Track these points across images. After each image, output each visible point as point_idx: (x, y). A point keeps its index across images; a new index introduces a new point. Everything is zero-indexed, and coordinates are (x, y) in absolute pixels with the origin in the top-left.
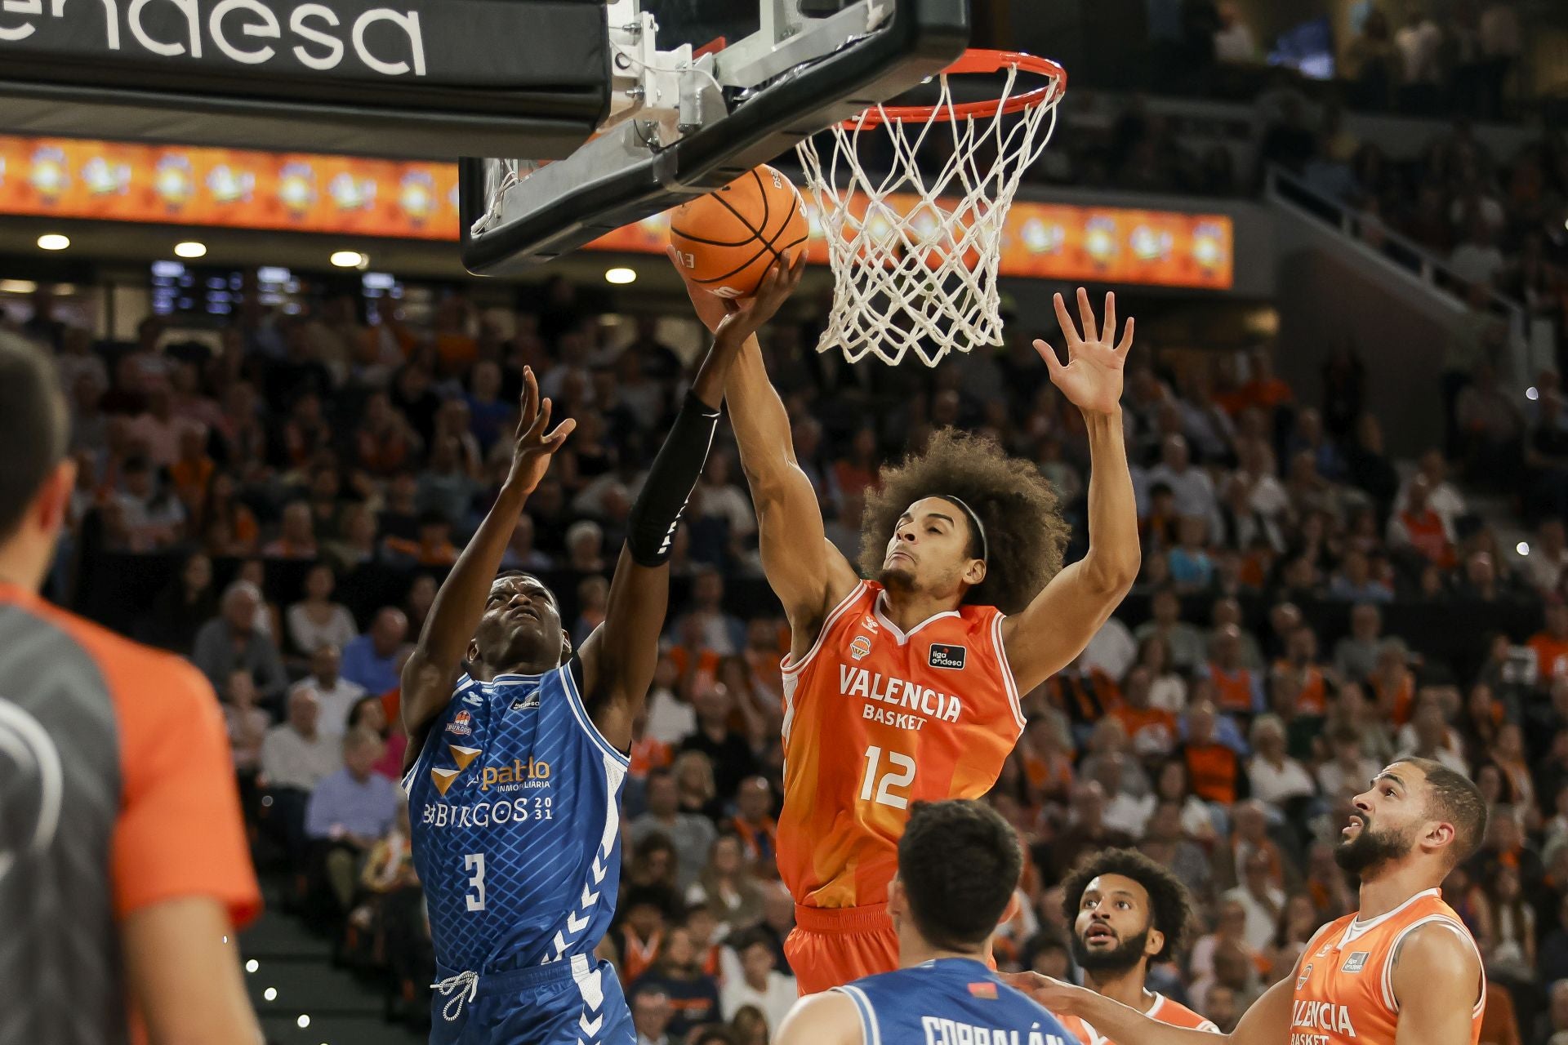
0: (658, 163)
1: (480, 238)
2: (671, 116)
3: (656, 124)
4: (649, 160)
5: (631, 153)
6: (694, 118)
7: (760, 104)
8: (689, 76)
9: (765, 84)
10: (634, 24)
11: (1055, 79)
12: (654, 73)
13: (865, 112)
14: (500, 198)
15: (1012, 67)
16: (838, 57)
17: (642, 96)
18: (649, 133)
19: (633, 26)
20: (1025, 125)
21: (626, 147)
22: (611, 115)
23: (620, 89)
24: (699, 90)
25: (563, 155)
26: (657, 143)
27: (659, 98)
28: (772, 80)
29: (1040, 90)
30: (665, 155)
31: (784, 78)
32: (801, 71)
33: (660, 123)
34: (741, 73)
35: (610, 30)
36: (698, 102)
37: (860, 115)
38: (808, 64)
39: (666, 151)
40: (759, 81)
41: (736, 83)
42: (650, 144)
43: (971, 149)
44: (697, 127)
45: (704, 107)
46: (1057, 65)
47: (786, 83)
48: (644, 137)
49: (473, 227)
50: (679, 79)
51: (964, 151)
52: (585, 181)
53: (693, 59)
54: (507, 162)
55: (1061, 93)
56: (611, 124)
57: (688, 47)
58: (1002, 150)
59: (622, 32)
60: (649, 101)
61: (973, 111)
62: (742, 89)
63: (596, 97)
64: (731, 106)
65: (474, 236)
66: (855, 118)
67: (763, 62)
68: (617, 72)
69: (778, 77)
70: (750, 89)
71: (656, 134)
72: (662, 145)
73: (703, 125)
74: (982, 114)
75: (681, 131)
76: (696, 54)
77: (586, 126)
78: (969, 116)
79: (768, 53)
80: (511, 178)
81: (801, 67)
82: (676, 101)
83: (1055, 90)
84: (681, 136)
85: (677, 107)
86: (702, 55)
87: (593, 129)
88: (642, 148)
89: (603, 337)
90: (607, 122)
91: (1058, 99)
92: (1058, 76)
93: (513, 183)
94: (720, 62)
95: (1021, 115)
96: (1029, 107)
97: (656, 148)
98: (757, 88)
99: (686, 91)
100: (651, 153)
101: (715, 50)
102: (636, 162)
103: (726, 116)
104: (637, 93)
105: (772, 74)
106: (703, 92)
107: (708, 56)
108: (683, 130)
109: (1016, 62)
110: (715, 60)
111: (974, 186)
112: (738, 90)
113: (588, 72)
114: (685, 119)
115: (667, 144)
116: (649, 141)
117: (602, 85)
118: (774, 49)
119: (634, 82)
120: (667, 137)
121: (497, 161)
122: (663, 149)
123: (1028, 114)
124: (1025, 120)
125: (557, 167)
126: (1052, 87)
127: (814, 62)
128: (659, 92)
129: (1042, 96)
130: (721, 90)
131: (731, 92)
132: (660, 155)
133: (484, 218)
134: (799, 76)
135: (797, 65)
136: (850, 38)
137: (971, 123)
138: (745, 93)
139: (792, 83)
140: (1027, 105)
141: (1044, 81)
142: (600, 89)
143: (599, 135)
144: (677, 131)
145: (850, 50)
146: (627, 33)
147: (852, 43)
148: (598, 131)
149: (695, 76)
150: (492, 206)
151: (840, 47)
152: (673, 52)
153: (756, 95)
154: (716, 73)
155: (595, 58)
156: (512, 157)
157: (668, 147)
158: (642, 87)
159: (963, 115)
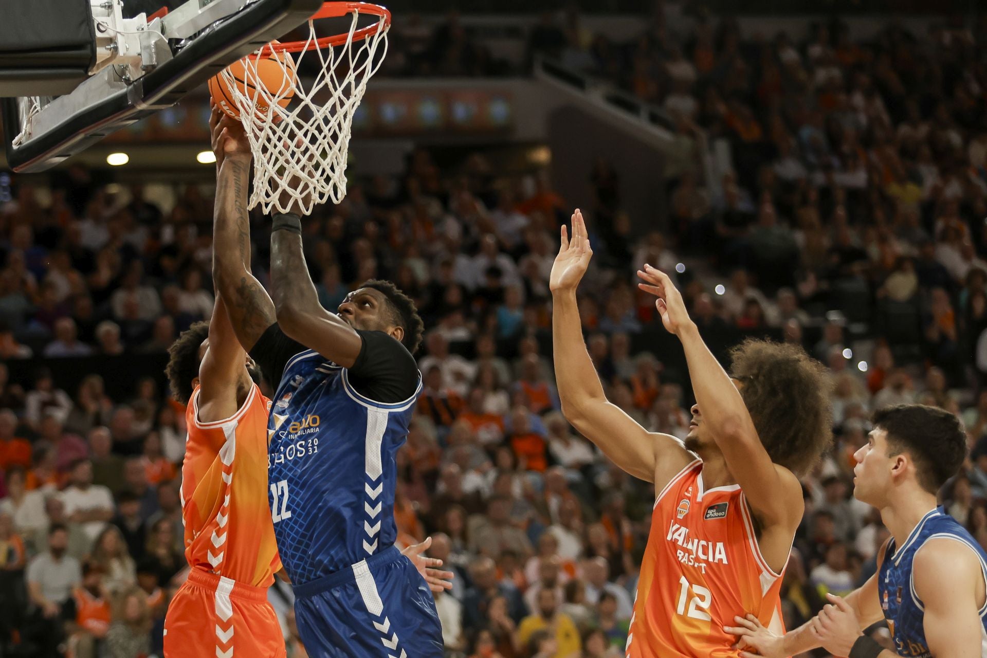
0: (131, 91)
1: (18, 148)
2: (136, 61)
3: (127, 66)
4: (124, 90)
5: (112, 86)
6: (151, 61)
7: (193, 49)
8: (145, 34)
9: (195, 36)
10: (108, 3)
11: (383, 17)
12: (123, 35)
13: (262, 48)
14: (29, 121)
15: (355, 12)
16: (241, 14)
17: (116, 49)
18: (123, 73)
19: (107, 4)
20: (366, 48)
21: (109, 82)
22: (97, 63)
23: (102, 45)
24: (153, 42)
25: (69, 92)
26: (129, 80)
27: (127, 49)
28: (199, 33)
29: (374, 25)
30: (134, 86)
31: (208, 31)
32: (218, 26)
33: (130, 66)
34: (179, 29)
35: (92, 8)
36: (153, 50)
37: (259, 50)
38: (222, 21)
39: (135, 83)
40: (191, 34)
41: (177, 36)
42: (125, 79)
43: (333, 68)
44: (153, 67)
45: (157, 53)
46: (384, 8)
47: (209, 34)
48: (120, 75)
49: (14, 142)
50: (140, 36)
51: (328, 69)
52: (84, 106)
53: (148, 22)
54: (33, 98)
55: (388, 26)
56: (98, 68)
57: (143, 16)
58: (352, 66)
59: (99, 8)
60: (121, 52)
61: (332, 42)
62: (182, 40)
63: (86, 52)
64: (174, 51)
65: (15, 147)
66: (256, 52)
67: (193, 22)
68: (98, 35)
69: (203, 30)
70: (186, 39)
71: (127, 72)
72: (132, 79)
73: (158, 64)
74: (338, 43)
75: (144, 70)
76: (149, 19)
77: (82, 71)
78: (330, 45)
79: (195, 16)
80: (35, 108)
81: (218, 23)
82: (139, 51)
83: (384, 24)
84: (144, 73)
85: (139, 54)
86: (153, 19)
87: (87, 72)
88: (119, 83)
89: (110, 200)
90: (95, 68)
91: (387, 30)
92: (385, 15)
93: (38, 111)
94: (165, 23)
95: (363, 42)
96: (368, 37)
97: (128, 82)
98: (190, 38)
99: (145, 43)
100: (126, 85)
101: (162, 15)
102: (116, 92)
103: (172, 58)
104: (113, 47)
105: (200, 29)
106: (155, 43)
107: (157, 19)
108: (146, 68)
109: (357, 8)
110: (162, 22)
111: (336, 89)
112: (178, 41)
113: (81, 36)
114: (145, 61)
115: (136, 79)
116: (124, 77)
117: (90, 43)
118: (200, 12)
119: (111, 40)
120: (135, 74)
121: (26, 98)
122: (133, 82)
123: (368, 41)
124: (367, 45)
125: (65, 99)
126: (382, 22)
127: (226, 18)
128: (127, 45)
129: (376, 28)
130: (167, 42)
131: (174, 42)
132: (130, 87)
133: (20, 135)
134: (217, 29)
135: (216, 21)
136: (248, 2)
137: (331, 49)
138: (183, 42)
139: (213, 34)
140: (367, 35)
141: (376, 19)
142: (89, 46)
143: (91, 76)
144: (141, 70)
145: (248, 10)
146: (103, 9)
147: (250, 5)
148: (90, 74)
149: (149, 35)
150: (25, 127)
151: (242, 8)
152: (134, 19)
153: (190, 43)
154: (163, 31)
155: (83, 27)
156: (35, 96)
157: (136, 81)
158: (116, 43)
159: (326, 45)
